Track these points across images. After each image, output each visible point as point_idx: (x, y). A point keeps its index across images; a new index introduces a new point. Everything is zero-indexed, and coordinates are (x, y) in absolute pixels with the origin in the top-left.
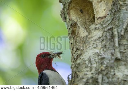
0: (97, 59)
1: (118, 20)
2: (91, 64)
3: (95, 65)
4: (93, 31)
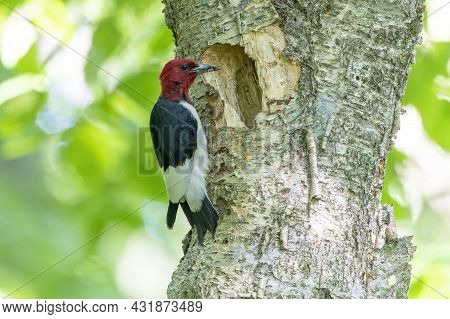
0: (273, 187)
1: (314, 115)
2: (263, 198)
3: (270, 203)
4: (262, 127)
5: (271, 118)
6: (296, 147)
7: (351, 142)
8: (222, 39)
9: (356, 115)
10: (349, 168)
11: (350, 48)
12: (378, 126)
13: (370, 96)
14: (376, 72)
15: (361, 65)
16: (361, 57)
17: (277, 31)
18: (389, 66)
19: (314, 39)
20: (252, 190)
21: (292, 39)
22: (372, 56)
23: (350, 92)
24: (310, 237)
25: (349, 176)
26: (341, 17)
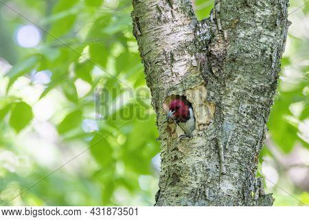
0: (201, 168)
1: (222, 131)
2: (196, 173)
3: (200, 175)
4: (196, 137)
5: (200, 133)
6: (213, 148)
7: (241, 145)
8: (175, 93)
9: (243, 131)
10: (240, 158)
11: (240, 97)
12: (255, 137)
13: (251, 122)
14: (254, 109)
15: (246, 106)
16: (246, 101)
17: (204, 88)
18: (260, 106)
19: (222, 92)
20: (191, 169)
21: (211, 92)
22: (252, 101)
23: (240, 120)
24: (220, 194)
25: (240, 163)
26: (236, 81)
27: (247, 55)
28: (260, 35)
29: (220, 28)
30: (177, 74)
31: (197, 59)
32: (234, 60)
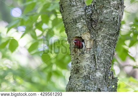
1: (96, 51)
4: (86, 54)
5: (87, 52)
6: (93, 58)
7: (104, 57)
8: (77, 35)
9: (105, 51)
11: (104, 37)
12: (110, 54)
13: (108, 47)
14: (110, 42)
15: (107, 41)
16: (106, 39)
17: (89, 34)
18: (112, 41)
19: (97, 35)
20: (83, 67)
21: (92, 35)
22: (109, 39)
23: (104, 47)
24: (96, 77)
25: (104, 64)
26: (102, 31)
27: (107, 20)
28: (112, 11)
29: (96, 9)
30: (78, 28)
31: (86, 22)
32: (101, 22)
